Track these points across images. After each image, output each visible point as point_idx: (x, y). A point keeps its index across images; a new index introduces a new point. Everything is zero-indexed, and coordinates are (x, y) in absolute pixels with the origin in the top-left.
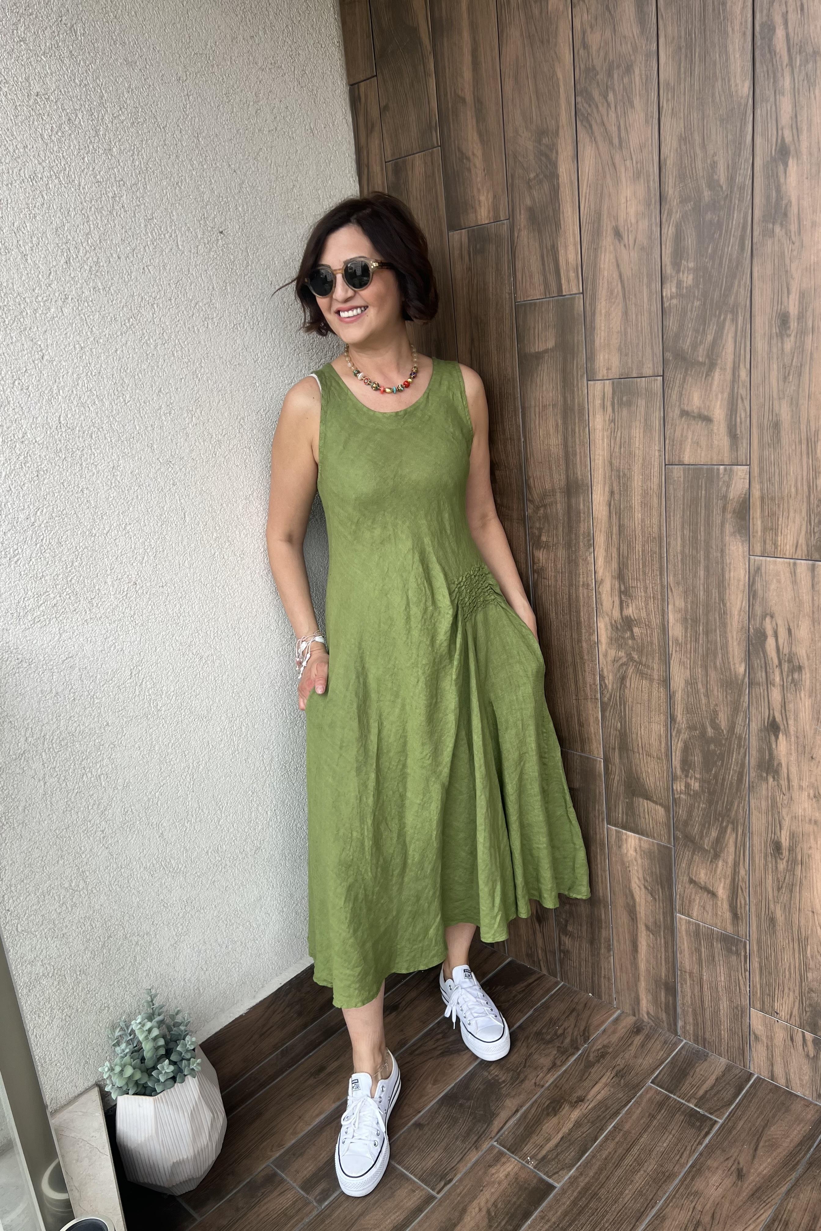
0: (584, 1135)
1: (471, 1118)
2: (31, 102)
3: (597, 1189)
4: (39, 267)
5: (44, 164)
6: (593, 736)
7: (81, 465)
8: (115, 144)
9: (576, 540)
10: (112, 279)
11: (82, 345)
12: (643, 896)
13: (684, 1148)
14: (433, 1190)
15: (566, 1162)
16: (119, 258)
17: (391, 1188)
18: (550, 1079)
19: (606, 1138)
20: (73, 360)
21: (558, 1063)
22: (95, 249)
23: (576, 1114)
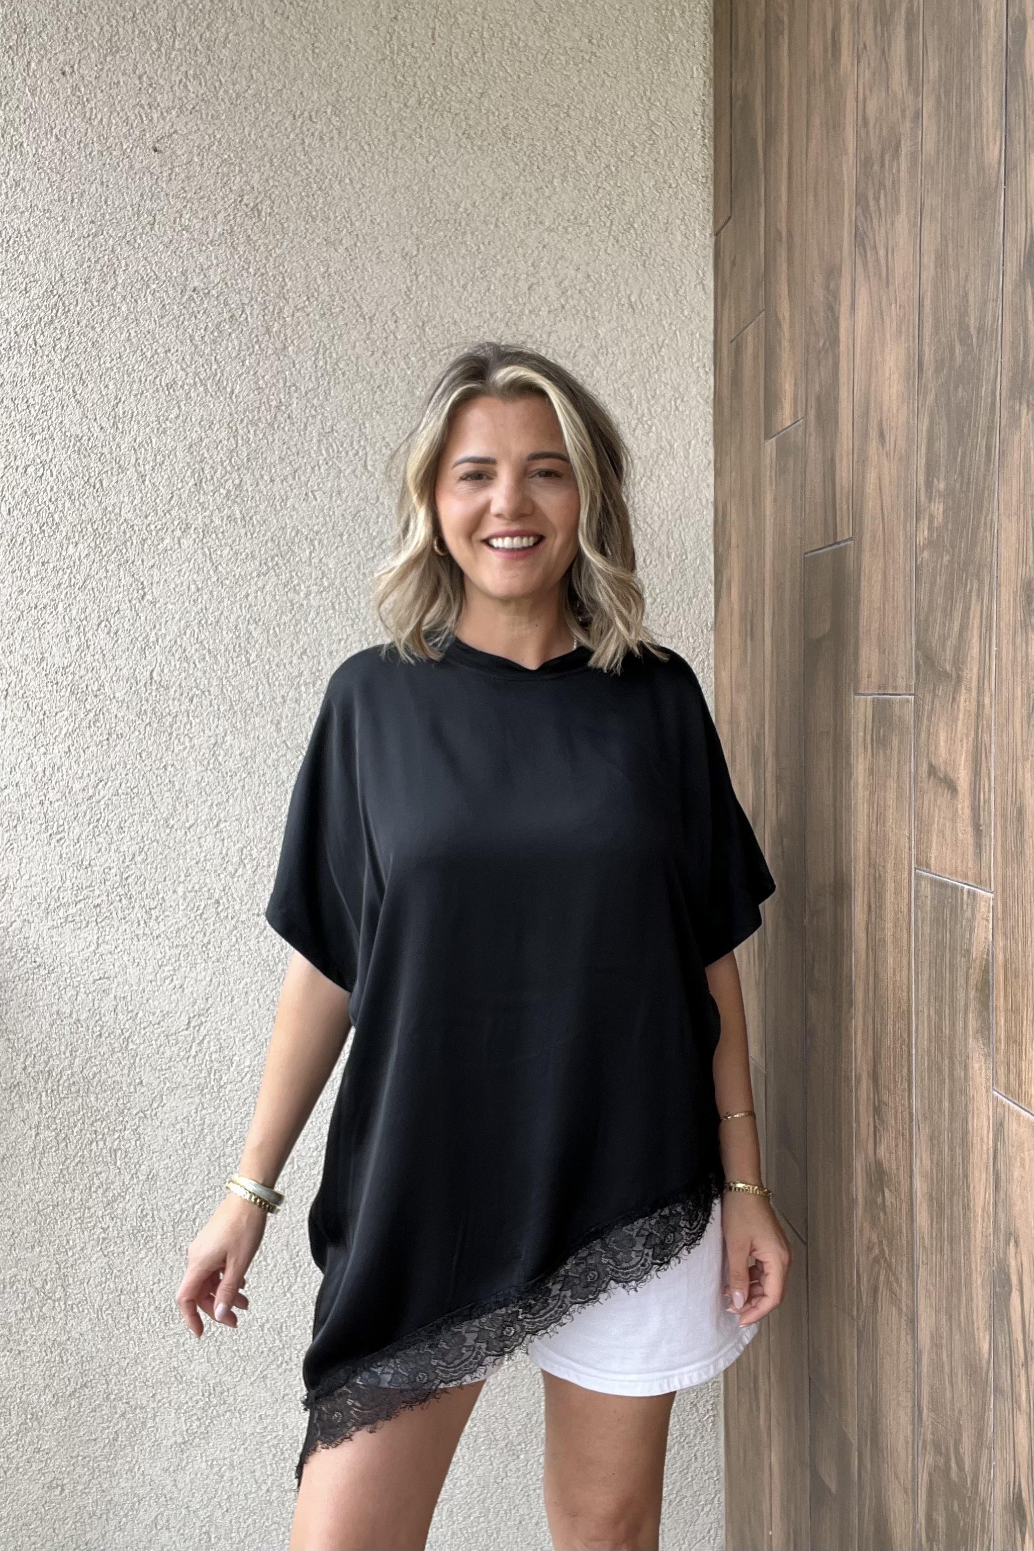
2: (184, 300)
4: (159, 489)
5: (188, 370)
7: (171, 734)
8: (292, 342)
10: (257, 506)
11: (200, 586)
16: (272, 481)
20: (183, 603)
22: (239, 469)
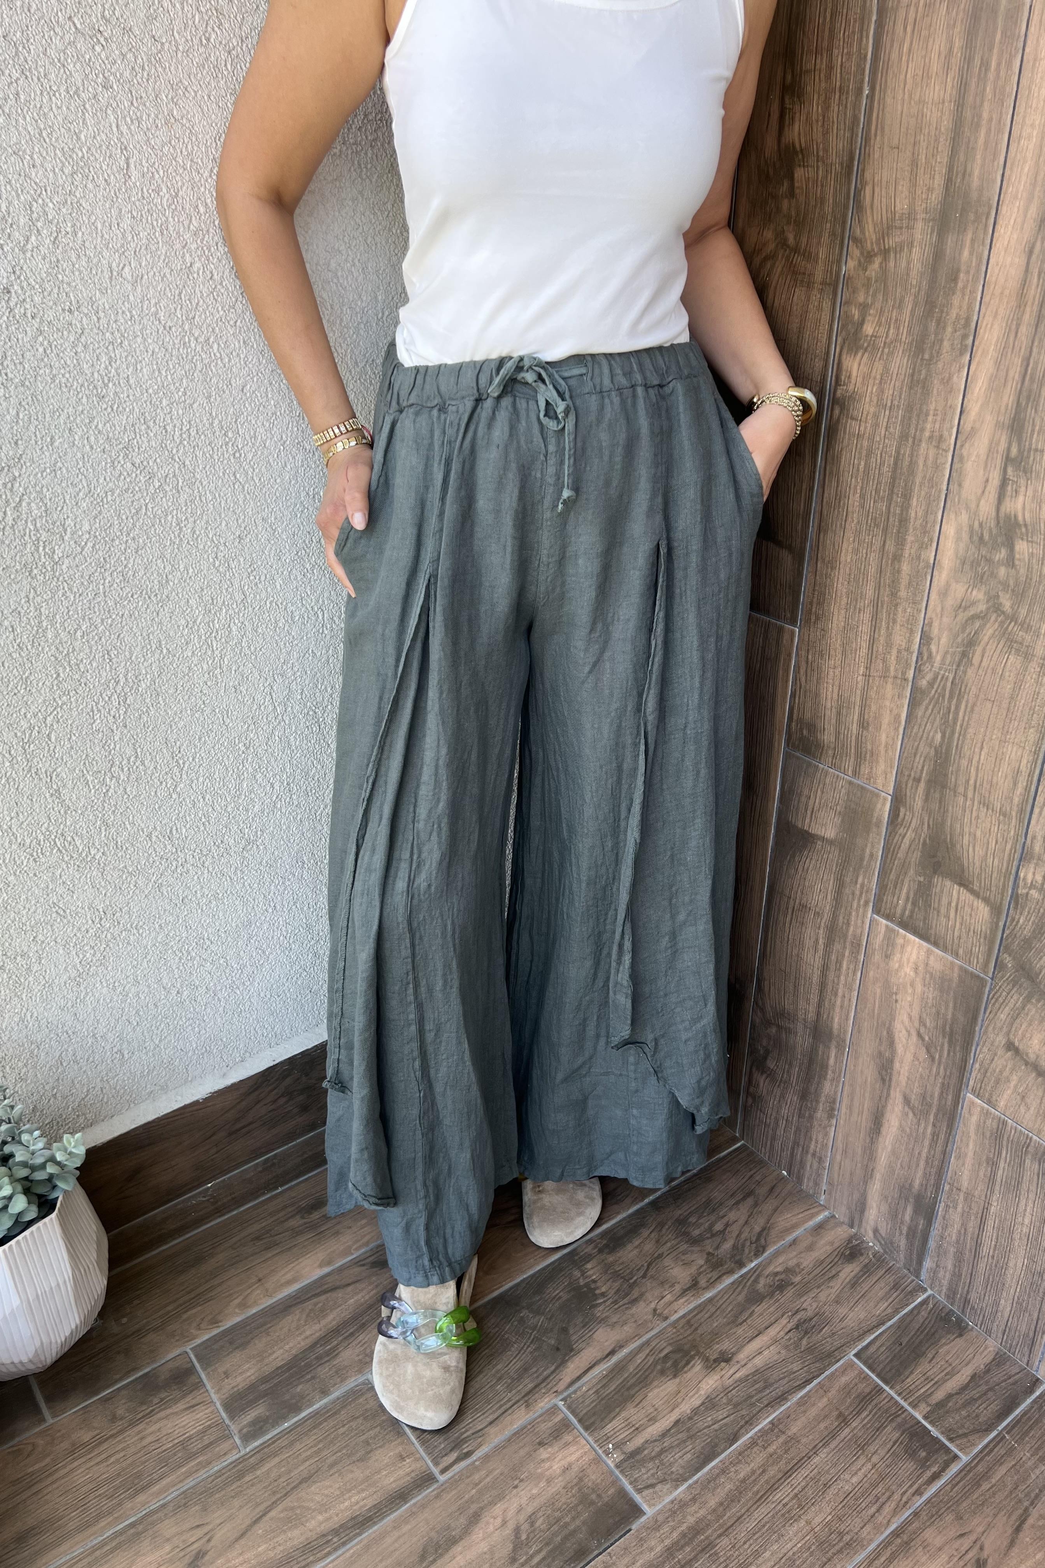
0: (716, 1426)
1: (533, 1347)
3: (715, 1535)
6: (882, 749)
9: (936, 334)
12: (912, 1049)
13: (887, 1494)
14: (436, 1464)
15: (673, 1469)
17: (368, 1444)
18: (684, 1307)
19: (753, 1443)
21: (703, 1282)
23: (710, 1383)
